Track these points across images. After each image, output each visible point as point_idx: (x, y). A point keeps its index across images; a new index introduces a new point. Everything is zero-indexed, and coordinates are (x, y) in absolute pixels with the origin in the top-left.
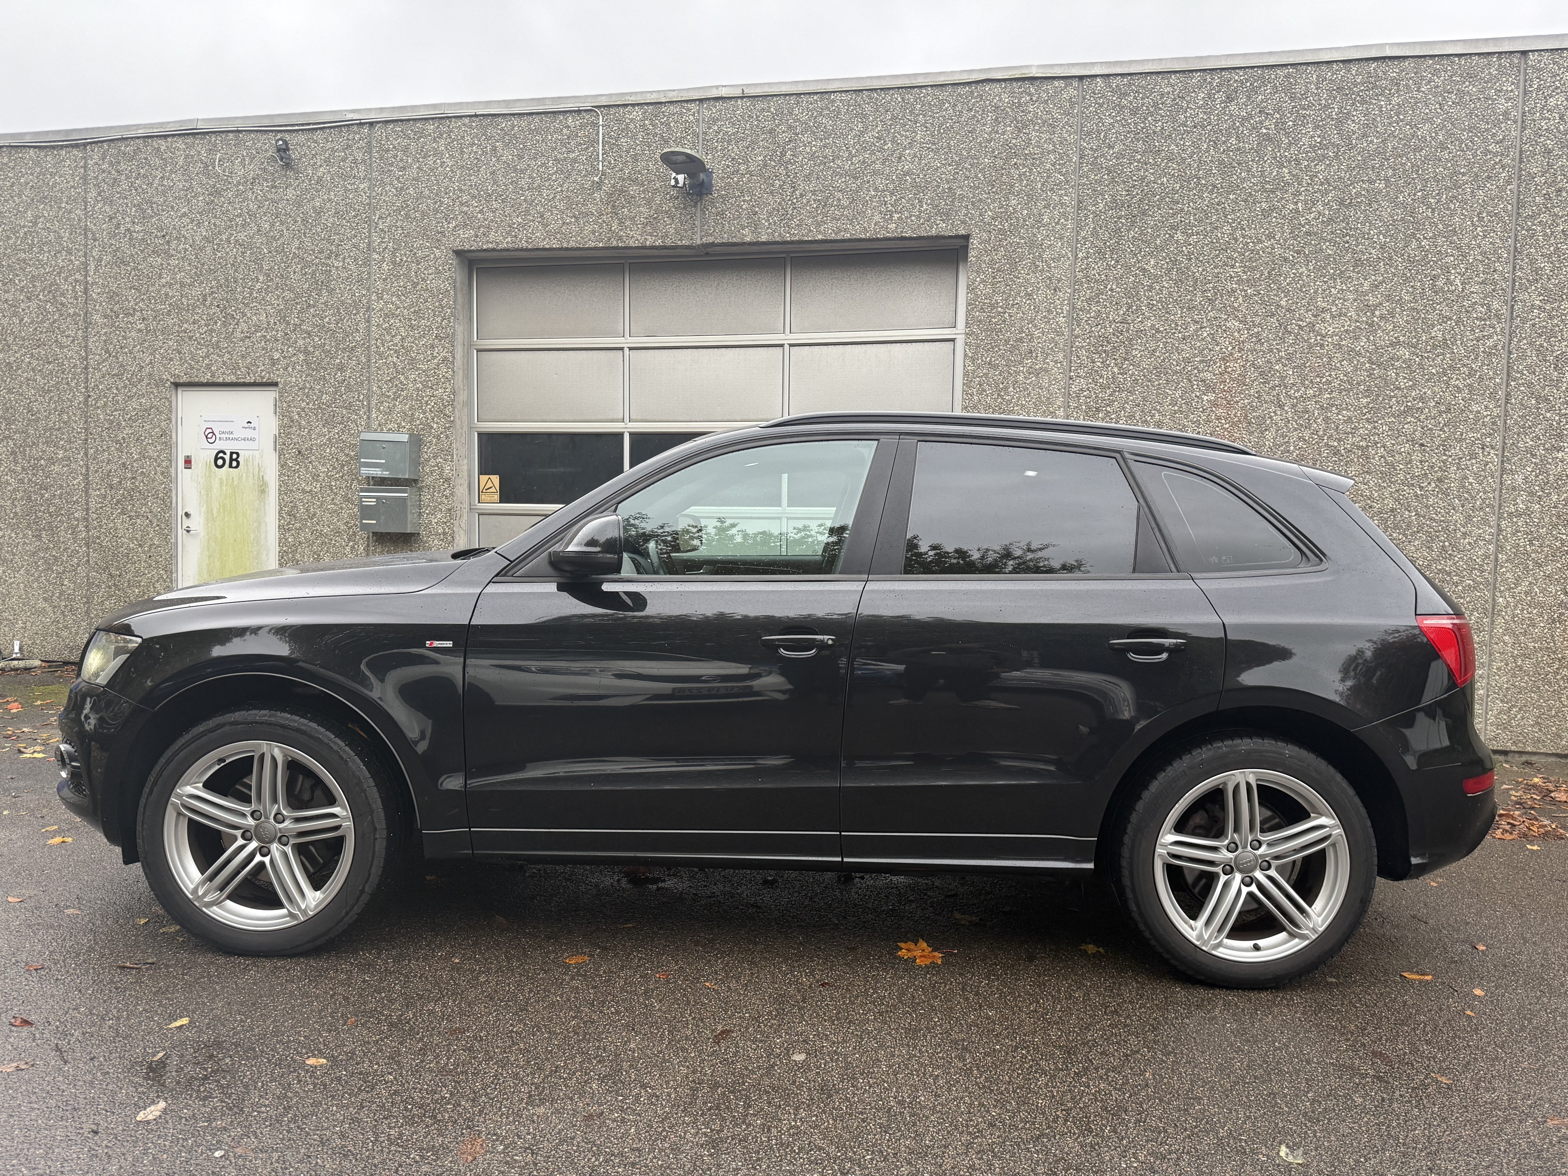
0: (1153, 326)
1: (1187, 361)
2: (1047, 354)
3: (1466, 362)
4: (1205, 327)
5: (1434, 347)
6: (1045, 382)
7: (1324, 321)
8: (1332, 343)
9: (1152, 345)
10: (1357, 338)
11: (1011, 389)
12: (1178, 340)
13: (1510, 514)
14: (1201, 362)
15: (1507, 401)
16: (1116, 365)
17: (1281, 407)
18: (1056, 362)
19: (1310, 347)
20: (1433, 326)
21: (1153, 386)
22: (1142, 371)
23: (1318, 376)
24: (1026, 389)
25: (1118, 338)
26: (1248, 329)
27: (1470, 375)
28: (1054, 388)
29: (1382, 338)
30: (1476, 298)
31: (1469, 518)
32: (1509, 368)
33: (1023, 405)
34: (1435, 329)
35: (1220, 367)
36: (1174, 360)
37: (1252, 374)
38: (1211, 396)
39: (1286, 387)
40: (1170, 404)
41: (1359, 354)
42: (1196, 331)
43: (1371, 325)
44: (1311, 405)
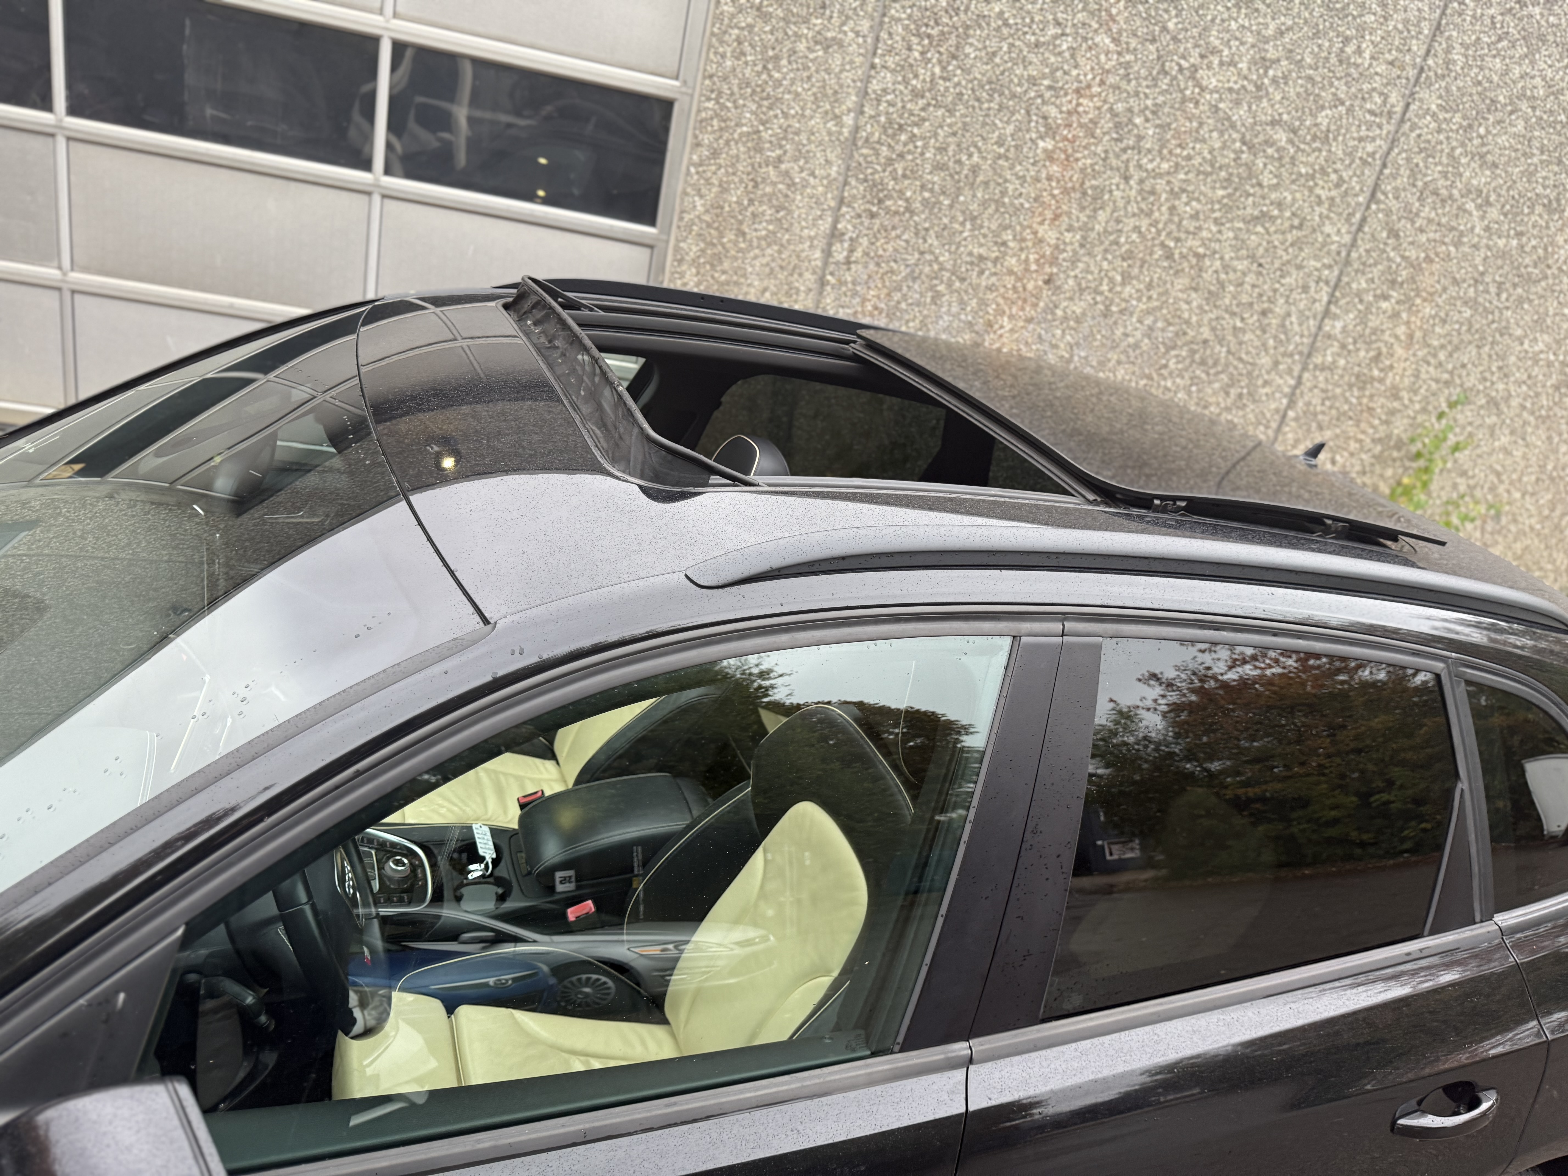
0: (1002, 13)
1: (1033, 81)
2: (848, 18)
3: (1338, 166)
4: (1067, 35)
5: (1315, 138)
6: (836, 62)
7: (1209, 67)
8: (1210, 103)
9: (992, 44)
10: (1238, 103)
11: (784, 62)
12: (1028, 45)
13: (1316, 367)
14: (1050, 88)
15: (1360, 229)
16: (940, 62)
17: (1127, 179)
18: (857, 34)
19: (1184, 100)
20: (1323, 108)
21: (981, 109)
22: (971, 81)
23: (1180, 146)
24: (806, 68)
25: (951, 17)
26: (1119, 54)
27: (1337, 186)
28: (847, 77)
29: (1265, 110)
30: (1377, 83)
31: (1276, 363)
32: (1376, 187)
33: (797, 94)
34: (1323, 114)
35: (1070, 102)
36: (1016, 75)
37: (1106, 123)
38: (1048, 144)
39: (1139, 152)
40: (996, 143)
41: (1233, 126)
42: (1055, 37)
43: (1259, 88)
44: (1161, 184)
